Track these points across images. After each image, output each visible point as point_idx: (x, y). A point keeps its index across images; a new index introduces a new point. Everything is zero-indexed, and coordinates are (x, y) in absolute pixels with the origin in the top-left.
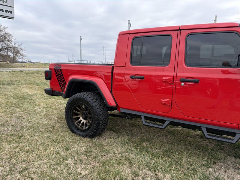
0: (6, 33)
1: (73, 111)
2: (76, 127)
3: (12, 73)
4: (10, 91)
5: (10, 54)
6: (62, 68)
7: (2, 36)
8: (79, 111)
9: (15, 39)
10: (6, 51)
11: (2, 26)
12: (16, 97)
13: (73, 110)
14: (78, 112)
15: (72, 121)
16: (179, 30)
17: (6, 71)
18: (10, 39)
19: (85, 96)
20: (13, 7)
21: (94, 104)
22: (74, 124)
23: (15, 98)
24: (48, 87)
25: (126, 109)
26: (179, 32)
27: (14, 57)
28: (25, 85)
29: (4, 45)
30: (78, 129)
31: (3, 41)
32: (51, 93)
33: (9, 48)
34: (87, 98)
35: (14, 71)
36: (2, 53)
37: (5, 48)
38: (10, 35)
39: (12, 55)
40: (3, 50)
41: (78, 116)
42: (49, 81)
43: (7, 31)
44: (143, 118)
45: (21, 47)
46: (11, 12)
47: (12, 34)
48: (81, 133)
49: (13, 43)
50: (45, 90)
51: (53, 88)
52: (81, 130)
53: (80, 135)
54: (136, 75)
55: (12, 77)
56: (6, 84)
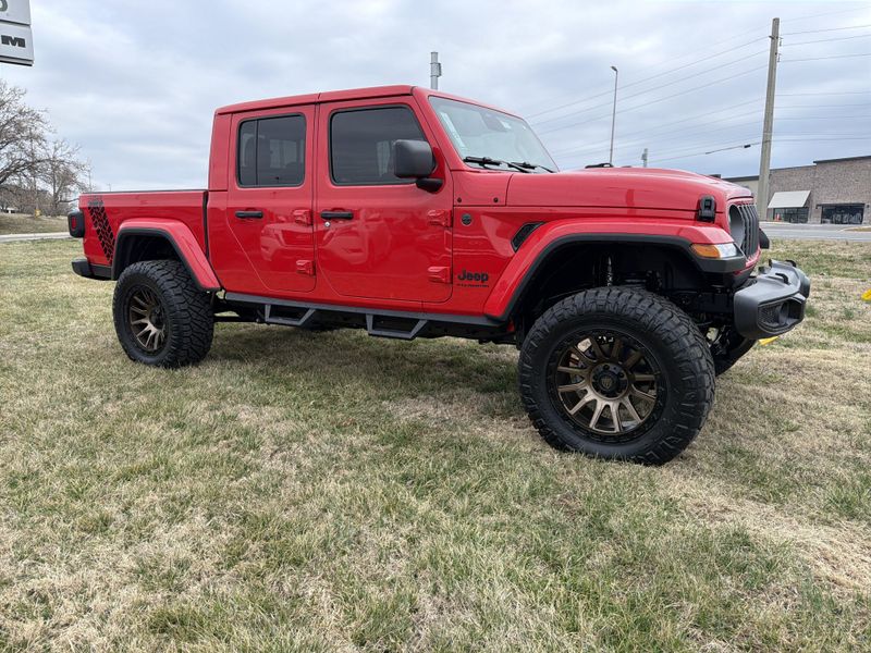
0: (20, 113)
1: (128, 309)
2: (139, 346)
3: (40, 245)
4: (18, 289)
5: (40, 184)
6: (105, 204)
7: (8, 122)
8: (142, 308)
9: (55, 132)
10: (26, 172)
11: (8, 87)
12: (29, 303)
13: (129, 305)
14: (140, 311)
15: (130, 333)
16: (317, 102)
17: (21, 242)
18: (38, 132)
19: (148, 268)
20: (28, 25)
21: (167, 285)
22: (134, 340)
23: (24, 306)
24: (81, 256)
25: (235, 292)
26: (317, 107)
27: (56, 195)
28: (65, 276)
29: (17, 155)
30: (143, 351)
31: (13, 139)
32: (87, 270)
33: (33, 163)
34: (151, 271)
35: (49, 241)
36: (13, 181)
37: (22, 162)
38: (38, 118)
39: (50, 190)
40: (15, 172)
41: (143, 321)
42: (81, 240)
43: (25, 102)
44: (268, 310)
45: (74, 158)
46: (21, 43)
47: (44, 116)
48: (149, 359)
49: (51, 146)
50: (73, 263)
51: (91, 257)
52: (149, 352)
53: (146, 363)
54: (248, 209)
55: (38, 257)
56: (9, 275)
